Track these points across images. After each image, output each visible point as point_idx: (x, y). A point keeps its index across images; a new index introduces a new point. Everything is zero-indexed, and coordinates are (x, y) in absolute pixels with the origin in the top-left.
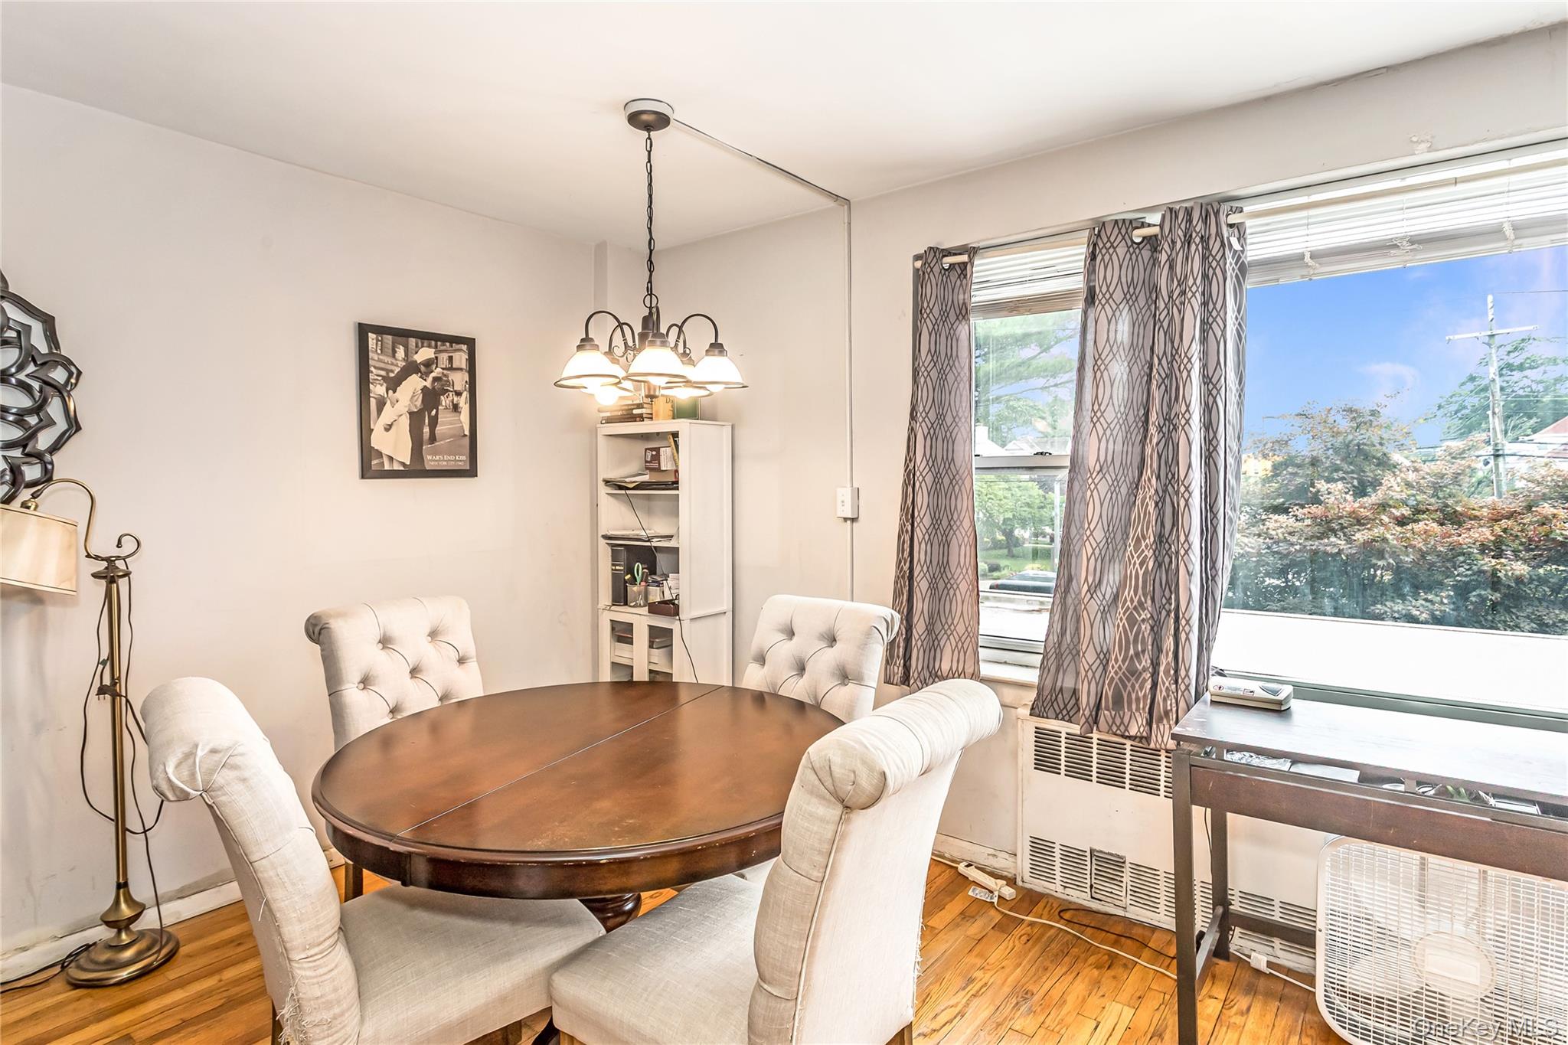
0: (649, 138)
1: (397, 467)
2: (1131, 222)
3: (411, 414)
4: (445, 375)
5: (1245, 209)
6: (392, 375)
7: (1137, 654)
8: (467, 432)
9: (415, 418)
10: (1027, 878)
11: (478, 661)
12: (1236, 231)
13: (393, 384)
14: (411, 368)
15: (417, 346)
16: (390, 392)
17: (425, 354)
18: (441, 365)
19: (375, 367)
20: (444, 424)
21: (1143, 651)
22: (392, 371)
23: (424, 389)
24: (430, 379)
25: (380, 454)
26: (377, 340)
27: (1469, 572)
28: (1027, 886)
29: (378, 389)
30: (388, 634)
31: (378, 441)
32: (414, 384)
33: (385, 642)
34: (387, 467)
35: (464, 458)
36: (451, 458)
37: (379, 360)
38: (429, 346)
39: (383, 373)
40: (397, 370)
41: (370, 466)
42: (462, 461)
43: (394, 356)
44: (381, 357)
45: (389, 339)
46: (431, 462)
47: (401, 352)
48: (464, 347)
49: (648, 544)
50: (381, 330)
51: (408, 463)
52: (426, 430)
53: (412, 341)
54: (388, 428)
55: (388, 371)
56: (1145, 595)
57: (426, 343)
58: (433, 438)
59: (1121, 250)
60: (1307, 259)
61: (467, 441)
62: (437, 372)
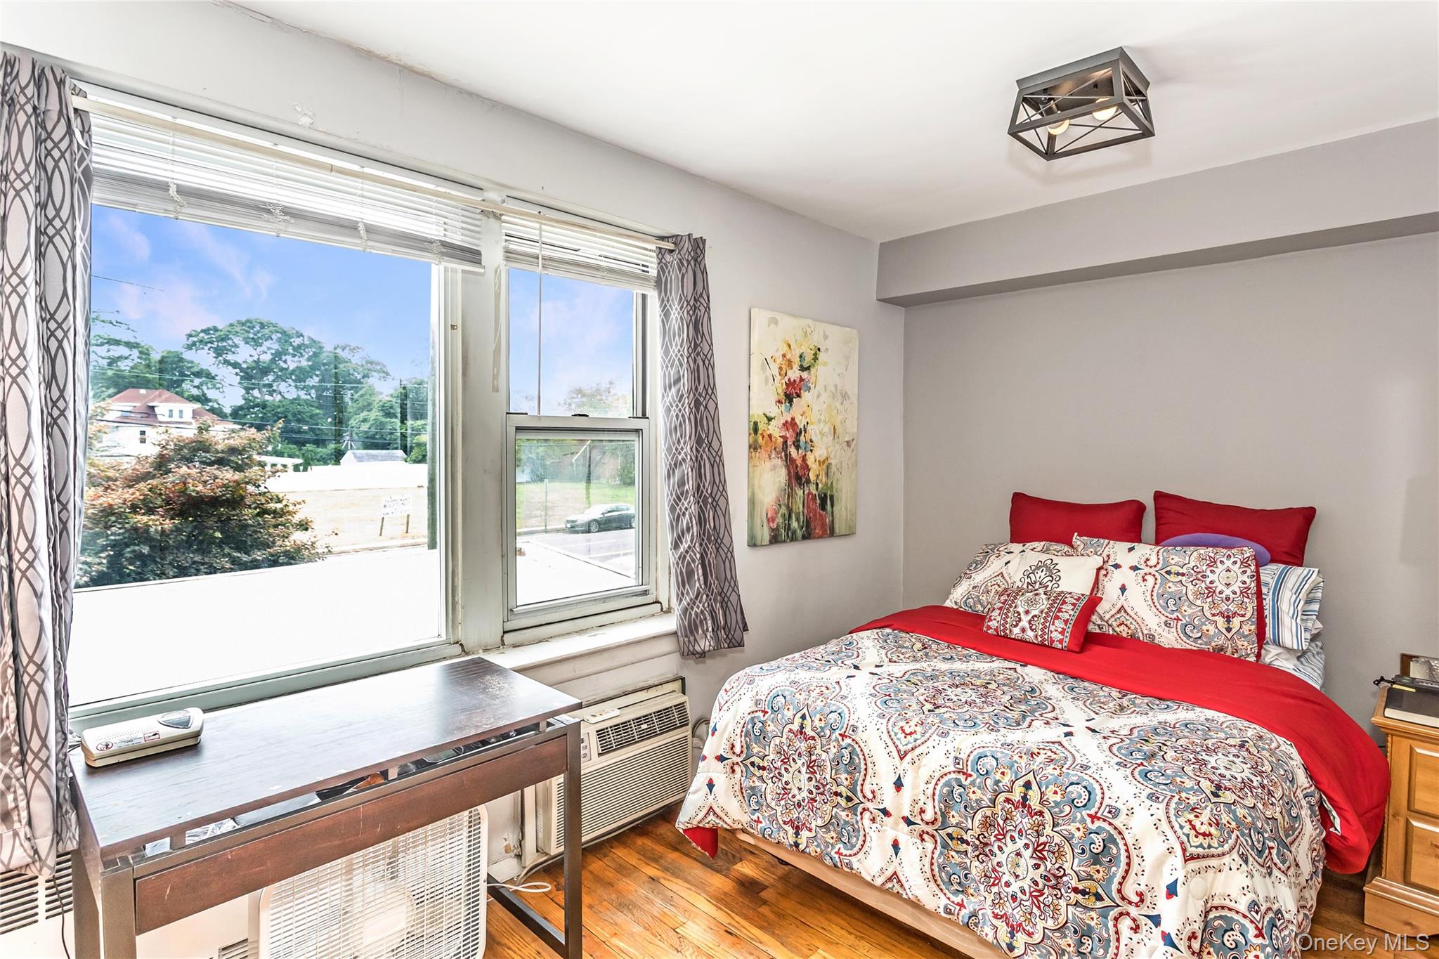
5: (90, 96)
12: (80, 120)
27: (121, 531)
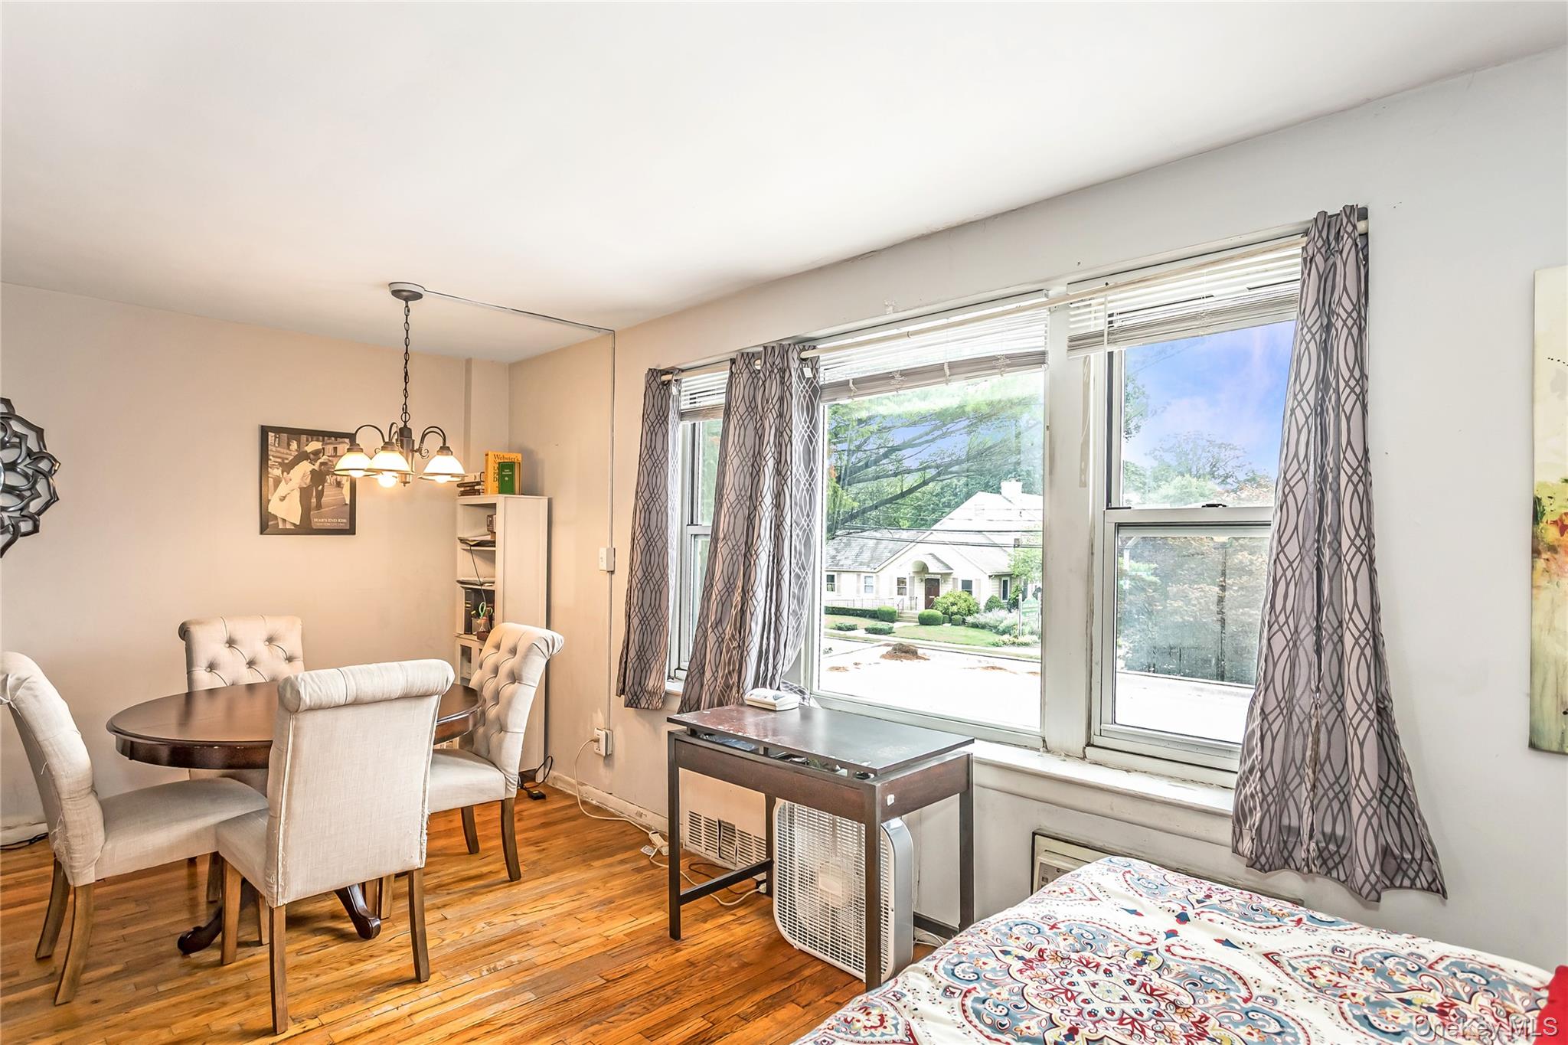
0: (407, 306)
1: (288, 526)
2: (753, 354)
3: (302, 489)
4: (330, 461)
5: (818, 347)
6: (286, 461)
7: (730, 673)
8: (348, 502)
9: (305, 493)
10: (688, 843)
11: (304, 661)
12: (810, 364)
13: (288, 467)
14: (302, 456)
15: (307, 440)
16: (285, 473)
17: (314, 446)
18: (326, 453)
19: (273, 456)
20: (329, 496)
21: (733, 671)
22: (287, 459)
23: (313, 472)
24: (318, 464)
25: (275, 517)
26: (276, 437)
28: (688, 848)
29: (276, 472)
30: (233, 637)
31: (274, 507)
32: (305, 467)
33: (231, 643)
34: (281, 526)
35: (345, 521)
36: (335, 520)
37: (277, 451)
38: (318, 440)
39: (279, 460)
40: (291, 458)
41: (267, 524)
42: (343, 522)
43: (289, 448)
44: (278, 449)
45: (284, 436)
46: (317, 522)
47: (294, 445)
48: (347, 440)
49: (479, 587)
50: (278, 430)
51: (298, 523)
52: (314, 500)
53: (304, 438)
54: (283, 499)
55: (283, 459)
56: (735, 629)
57: (315, 438)
58: (319, 506)
59: (745, 375)
60: (851, 384)
61: (348, 507)
62: (324, 459)
